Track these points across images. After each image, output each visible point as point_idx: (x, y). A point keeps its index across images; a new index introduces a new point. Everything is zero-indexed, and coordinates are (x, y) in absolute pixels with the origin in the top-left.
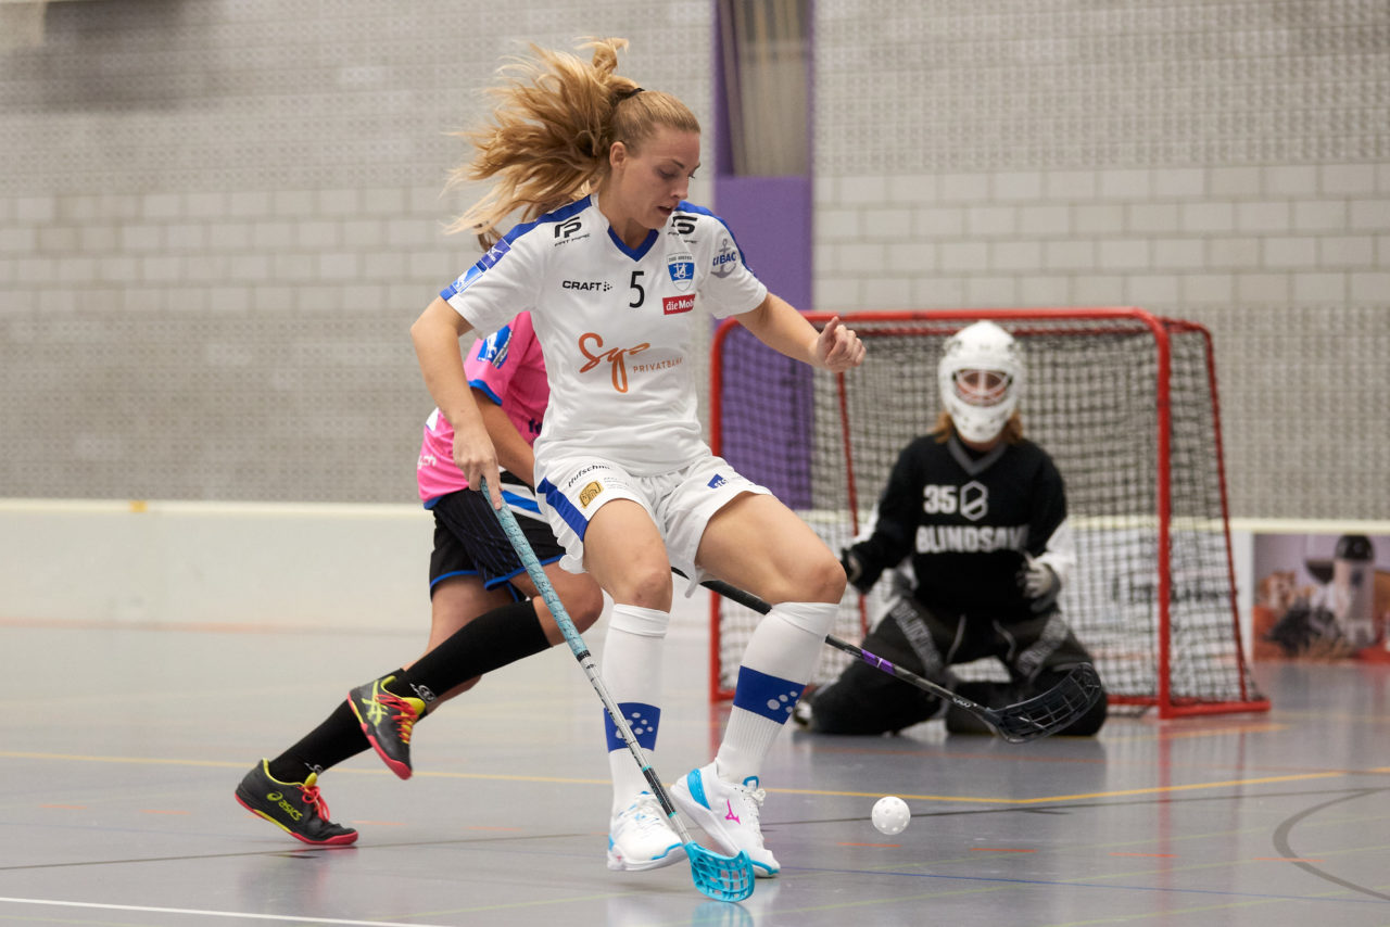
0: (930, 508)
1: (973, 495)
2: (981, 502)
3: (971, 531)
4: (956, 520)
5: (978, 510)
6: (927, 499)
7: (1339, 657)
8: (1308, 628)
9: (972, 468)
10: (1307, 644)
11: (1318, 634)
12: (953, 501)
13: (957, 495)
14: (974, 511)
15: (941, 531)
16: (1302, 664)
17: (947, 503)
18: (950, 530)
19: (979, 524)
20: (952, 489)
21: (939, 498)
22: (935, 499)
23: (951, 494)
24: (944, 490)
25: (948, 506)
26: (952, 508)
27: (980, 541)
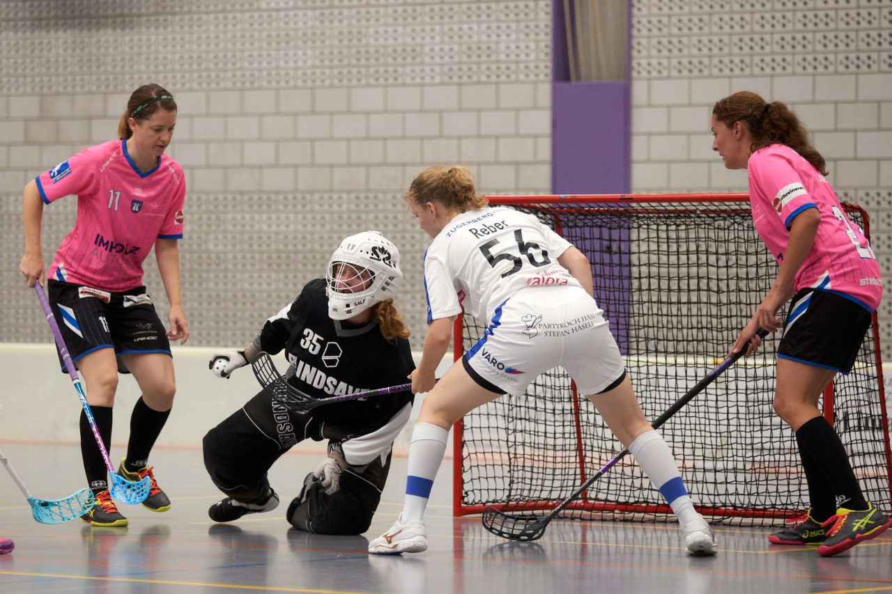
0: (303, 345)
1: (334, 350)
2: (336, 358)
3: (322, 374)
4: (315, 362)
5: (333, 362)
6: (304, 337)
9: (339, 332)
12: (318, 346)
13: (323, 344)
14: (329, 362)
17: (315, 347)
18: (307, 366)
19: (329, 373)
20: (322, 339)
21: (311, 340)
22: (307, 340)
23: (318, 341)
24: (317, 336)
25: (313, 350)
26: (316, 352)
27: (326, 385)
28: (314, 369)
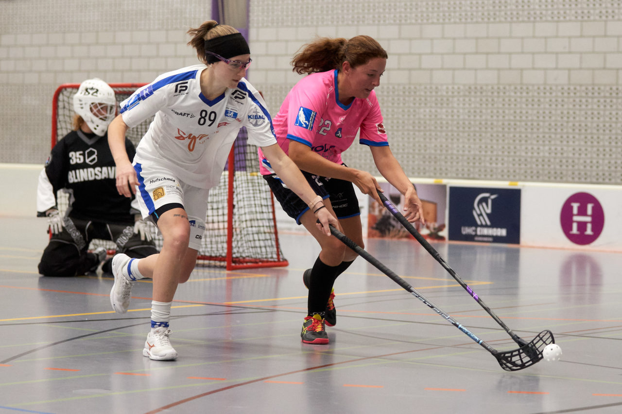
0: (73, 162)
1: (91, 154)
2: (94, 156)
3: (91, 170)
4: (84, 166)
5: (94, 159)
6: (71, 158)
7: (402, 237)
8: (390, 224)
9: (89, 142)
10: (389, 230)
11: (394, 227)
12: (82, 157)
13: (84, 155)
14: (91, 161)
15: (77, 171)
16: (387, 240)
17: (80, 159)
18: (81, 171)
19: (94, 167)
20: (81, 152)
21: (76, 157)
22: (74, 158)
23: (80, 154)
24: (78, 153)
25: (80, 160)
26: (82, 161)
27: (96, 174)
28: (85, 170)
